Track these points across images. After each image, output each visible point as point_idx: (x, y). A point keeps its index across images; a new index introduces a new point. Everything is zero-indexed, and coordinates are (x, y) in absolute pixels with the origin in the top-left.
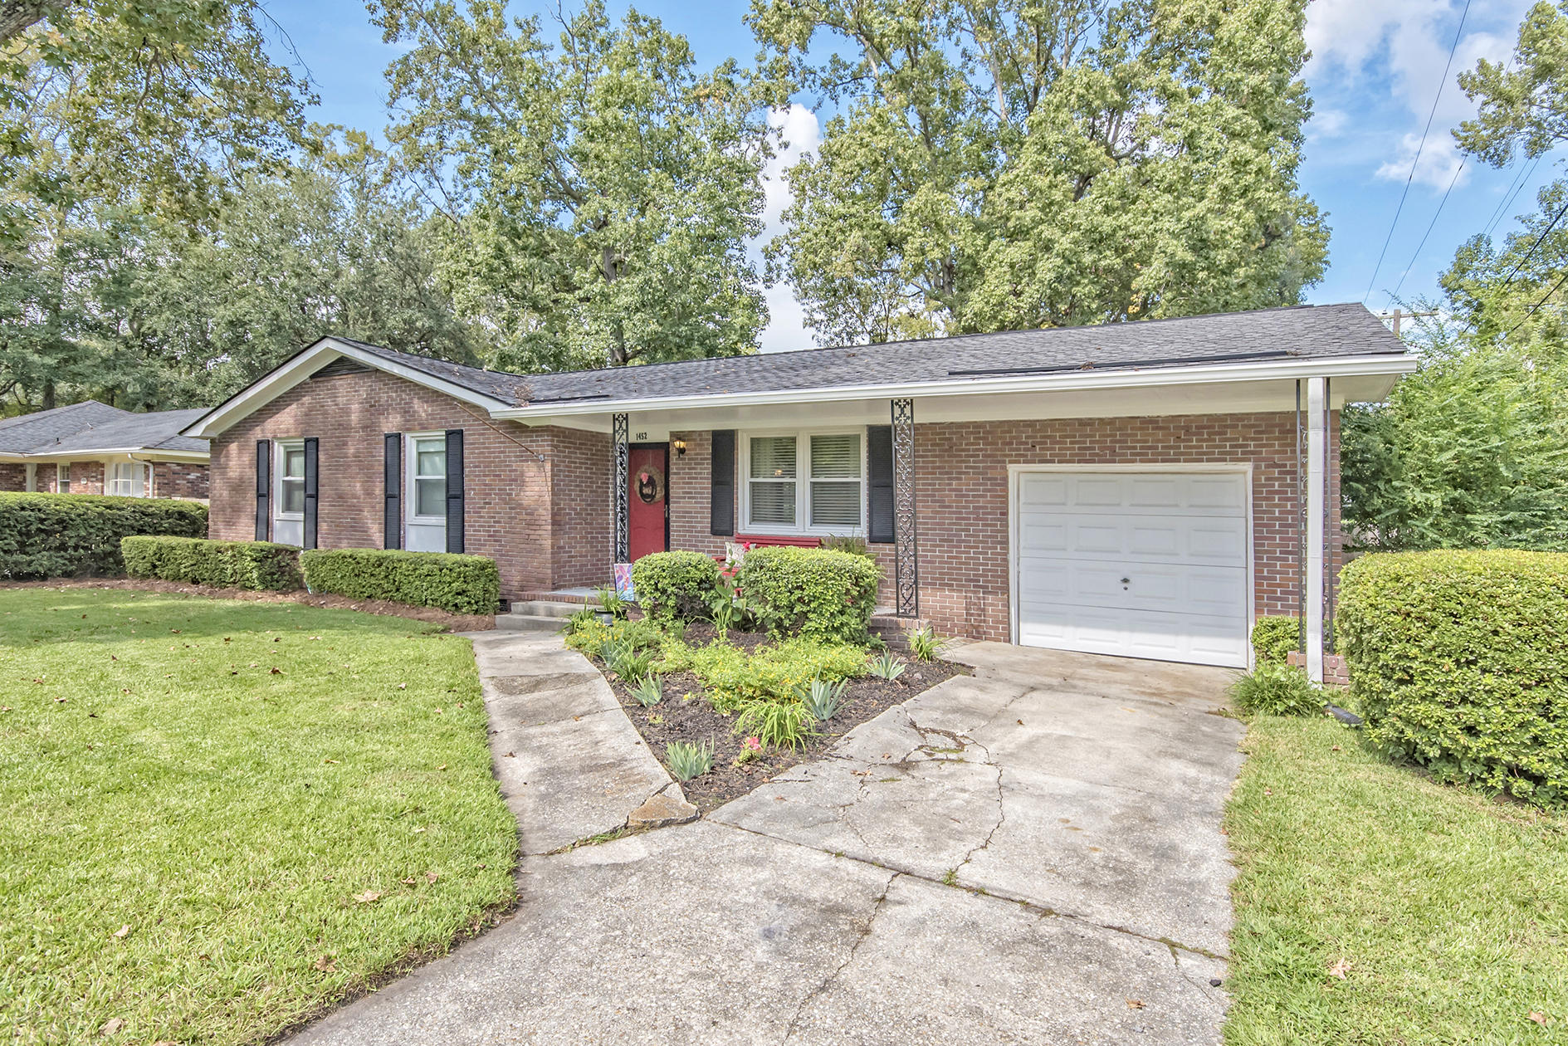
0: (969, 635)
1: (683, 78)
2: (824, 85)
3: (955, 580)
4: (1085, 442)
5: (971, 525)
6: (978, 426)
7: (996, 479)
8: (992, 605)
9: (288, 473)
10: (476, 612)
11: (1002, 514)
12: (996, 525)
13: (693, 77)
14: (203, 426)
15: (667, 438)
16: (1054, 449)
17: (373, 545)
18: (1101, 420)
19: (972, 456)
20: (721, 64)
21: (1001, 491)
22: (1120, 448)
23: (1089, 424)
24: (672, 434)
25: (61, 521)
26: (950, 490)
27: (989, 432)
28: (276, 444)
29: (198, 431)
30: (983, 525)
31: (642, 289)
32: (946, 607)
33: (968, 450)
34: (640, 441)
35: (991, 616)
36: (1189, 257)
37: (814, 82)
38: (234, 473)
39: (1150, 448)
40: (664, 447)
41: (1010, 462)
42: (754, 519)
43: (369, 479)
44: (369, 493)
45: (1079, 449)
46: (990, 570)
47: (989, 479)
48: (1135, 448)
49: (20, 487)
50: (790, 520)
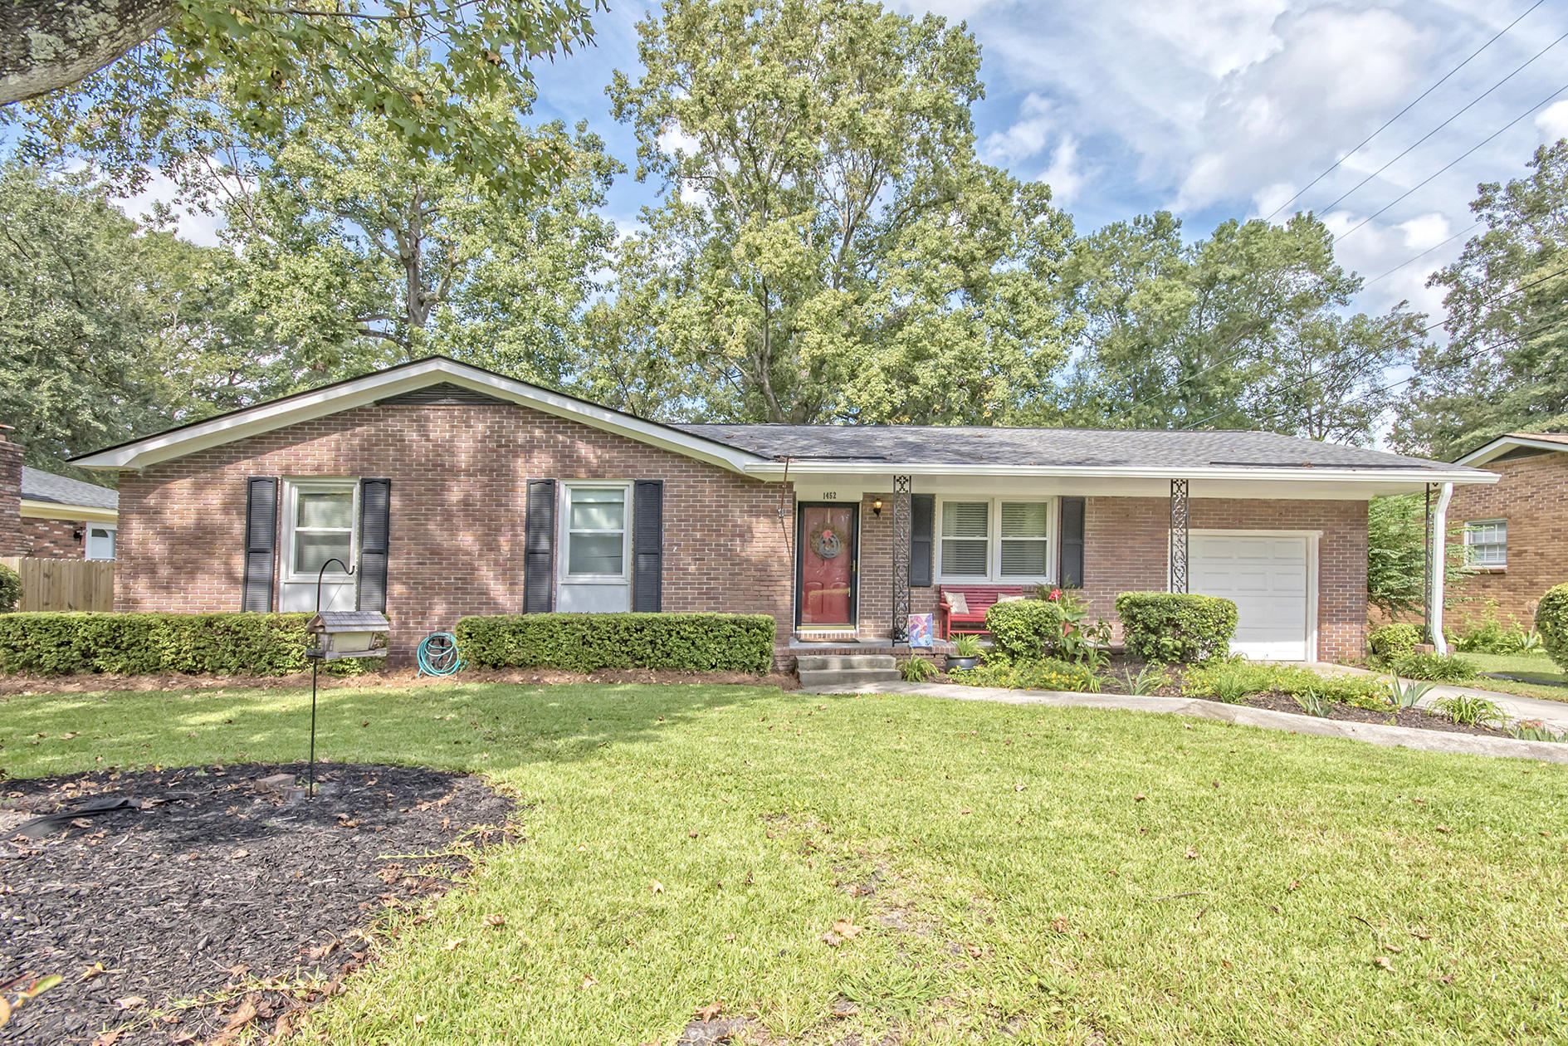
5: (1141, 573)
6: (1149, 500)
9: (301, 521)
15: (859, 498)
23: (1226, 503)
24: (865, 495)
27: (1156, 505)
28: (287, 484)
30: (1151, 573)
33: (1141, 517)
34: (826, 500)
40: (854, 507)
42: (948, 572)
47: (1157, 539)
50: (982, 572)
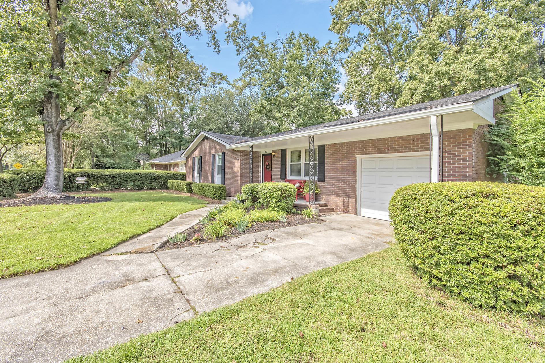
0: (344, 211)
1: (316, 49)
2: (356, 42)
3: (341, 193)
4: (379, 147)
5: (345, 176)
6: (347, 143)
7: (352, 160)
8: (351, 202)
9: (198, 165)
10: (219, 199)
11: (354, 172)
12: (352, 176)
13: (319, 48)
14: (184, 154)
15: (269, 152)
16: (369, 150)
17: (210, 182)
18: (384, 139)
19: (345, 153)
20: (327, 42)
21: (354, 164)
22: (390, 148)
23: (381, 140)
24: (272, 151)
25: (158, 177)
26: (339, 165)
27: (350, 145)
28: (196, 158)
29: (183, 156)
30: (349, 176)
31: (297, 111)
32: (338, 202)
33: (344, 151)
34: (266, 153)
35: (350, 206)
36: (476, 76)
37: (352, 42)
38: (189, 165)
39: (400, 147)
40: (269, 155)
41: (357, 155)
42: (291, 175)
43: (209, 166)
44: (209, 169)
45: (377, 149)
46: (350, 191)
47: (351, 161)
48: (395, 148)
49: (167, 170)
50: (299, 175)
